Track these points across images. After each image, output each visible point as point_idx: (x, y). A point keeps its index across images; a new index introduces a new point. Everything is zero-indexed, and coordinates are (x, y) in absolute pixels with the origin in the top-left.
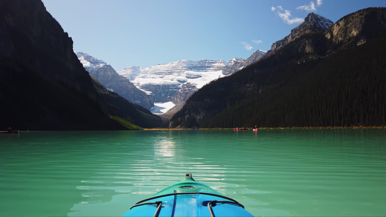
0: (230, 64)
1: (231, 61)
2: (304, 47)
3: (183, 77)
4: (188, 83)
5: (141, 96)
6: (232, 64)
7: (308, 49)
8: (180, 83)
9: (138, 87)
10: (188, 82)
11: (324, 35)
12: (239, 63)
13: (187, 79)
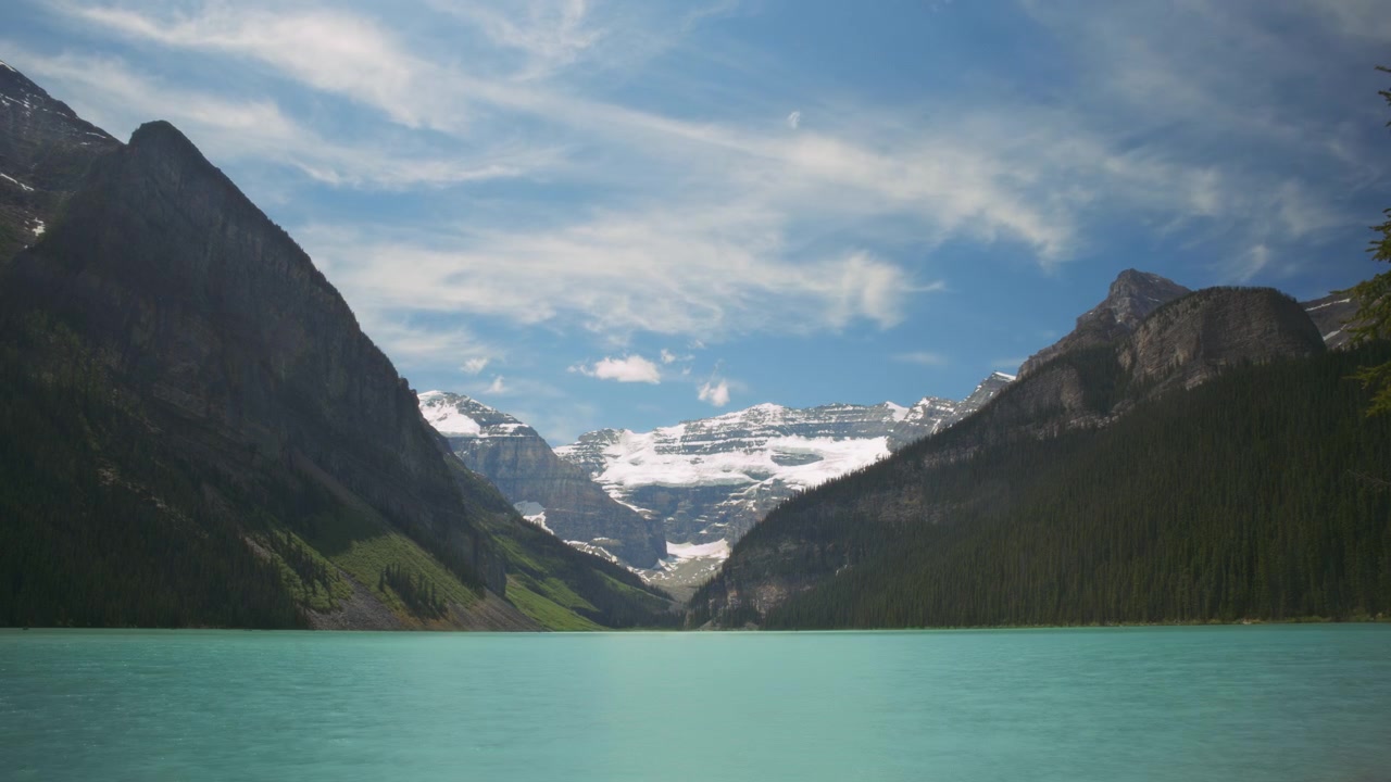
0: (910, 417)
1: (916, 406)
2: (1058, 393)
3: (762, 461)
4: (776, 480)
5: (625, 526)
6: (919, 417)
7: (1069, 398)
8: (753, 481)
9: (614, 494)
10: (778, 477)
11: (1116, 355)
12: (939, 412)
13: (775, 466)
